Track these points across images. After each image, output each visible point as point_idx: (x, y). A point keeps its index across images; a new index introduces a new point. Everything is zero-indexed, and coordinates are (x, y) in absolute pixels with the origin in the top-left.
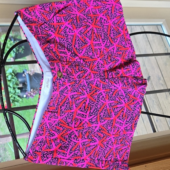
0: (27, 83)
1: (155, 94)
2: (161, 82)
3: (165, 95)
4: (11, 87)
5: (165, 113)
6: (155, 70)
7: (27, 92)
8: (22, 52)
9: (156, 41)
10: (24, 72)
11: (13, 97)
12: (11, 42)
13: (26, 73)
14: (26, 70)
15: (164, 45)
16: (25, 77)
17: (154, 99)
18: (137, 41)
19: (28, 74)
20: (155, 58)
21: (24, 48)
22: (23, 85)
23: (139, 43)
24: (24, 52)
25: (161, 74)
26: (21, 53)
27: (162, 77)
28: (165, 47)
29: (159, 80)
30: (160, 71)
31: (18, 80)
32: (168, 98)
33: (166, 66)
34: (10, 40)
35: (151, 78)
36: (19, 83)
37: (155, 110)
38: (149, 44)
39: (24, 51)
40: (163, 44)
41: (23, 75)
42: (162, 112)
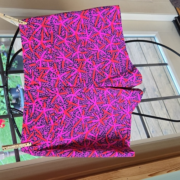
0: (20, 98)
1: (149, 102)
2: (156, 93)
3: (160, 106)
4: (4, 103)
5: (160, 124)
6: (150, 82)
7: (20, 108)
8: (16, 67)
9: (150, 53)
10: (17, 87)
11: (5, 113)
12: (3, 56)
13: (20, 88)
14: (20, 85)
15: (158, 57)
16: (19, 92)
17: (149, 111)
18: (132, 54)
19: (22, 89)
20: (150, 70)
21: (17, 63)
22: (16, 101)
23: (134, 55)
24: (17, 67)
25: (156, 86)
26: (14, 68)
27: (157, 89)
28: (159, 59)
29: (154, 91)
30: (155, 83)
31: (11, 96)
32: (163, 109)
33: (160, 77)
34: (3, 55)
35: (146, 89)
36: (12, 98)
37: (151, 121)
38: (144, 56)
39: (17, 65)
40: (157, 55)
41: (17, 90)
42: (158, 123)
